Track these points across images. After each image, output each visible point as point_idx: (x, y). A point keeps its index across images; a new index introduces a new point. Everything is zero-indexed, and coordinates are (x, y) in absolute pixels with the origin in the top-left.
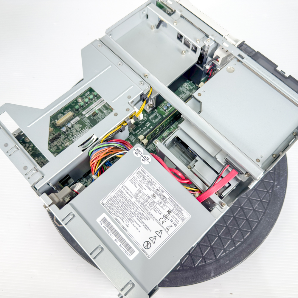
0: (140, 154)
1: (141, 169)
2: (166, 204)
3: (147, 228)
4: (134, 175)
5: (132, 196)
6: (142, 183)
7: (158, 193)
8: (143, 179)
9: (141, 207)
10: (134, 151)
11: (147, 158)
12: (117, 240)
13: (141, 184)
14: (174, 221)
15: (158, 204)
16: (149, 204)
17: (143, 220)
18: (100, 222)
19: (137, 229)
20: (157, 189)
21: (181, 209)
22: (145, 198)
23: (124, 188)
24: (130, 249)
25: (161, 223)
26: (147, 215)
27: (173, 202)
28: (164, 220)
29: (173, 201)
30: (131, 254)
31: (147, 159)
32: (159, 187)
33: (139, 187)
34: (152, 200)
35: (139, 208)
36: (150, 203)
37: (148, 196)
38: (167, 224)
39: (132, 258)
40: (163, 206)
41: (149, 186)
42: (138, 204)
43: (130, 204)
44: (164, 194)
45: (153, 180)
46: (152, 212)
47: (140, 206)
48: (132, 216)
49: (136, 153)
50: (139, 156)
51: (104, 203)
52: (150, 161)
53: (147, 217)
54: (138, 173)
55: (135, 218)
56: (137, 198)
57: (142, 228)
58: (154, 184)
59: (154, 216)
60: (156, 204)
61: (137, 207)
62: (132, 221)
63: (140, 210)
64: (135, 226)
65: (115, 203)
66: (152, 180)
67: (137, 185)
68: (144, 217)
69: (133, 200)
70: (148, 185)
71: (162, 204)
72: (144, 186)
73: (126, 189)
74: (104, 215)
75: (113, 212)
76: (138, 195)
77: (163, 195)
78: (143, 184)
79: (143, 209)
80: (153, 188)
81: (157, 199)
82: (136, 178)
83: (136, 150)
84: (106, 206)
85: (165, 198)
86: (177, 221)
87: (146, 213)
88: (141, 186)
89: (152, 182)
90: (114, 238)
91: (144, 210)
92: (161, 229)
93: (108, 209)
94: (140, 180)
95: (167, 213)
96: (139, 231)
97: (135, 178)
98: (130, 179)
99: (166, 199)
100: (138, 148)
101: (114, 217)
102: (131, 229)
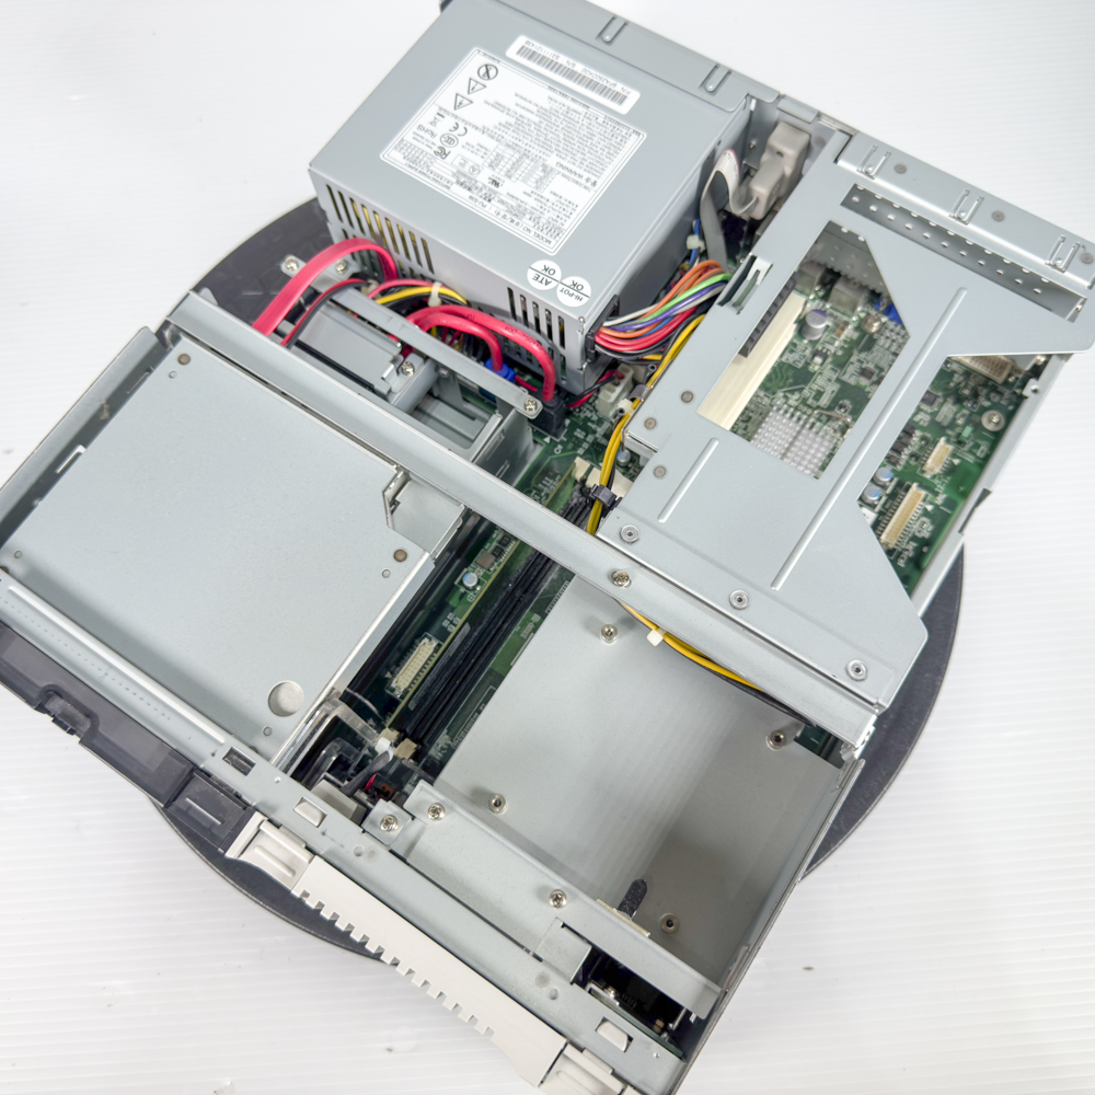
0: (566, 288)
1: (551, 245)
2: (455, 171)
3: (498, 106)
4: (570, 225)
5: (560, 169)
6: (538, 208)
7: (484, 192)
8: (539, 218)
9: (527, 147)
10: (587, 290)
11: (540, 279)
12: (570, 67)
13: (540, 204)
14: (427, 136)
15: (478, 166)
16: (506, 160)
17: (512, 121)
18: (629, 93)
19: (521, 97)
20: (489, 201)
21: (410, 167)
22: (519, 172)
23: (589, 184)
24: (532, 55)
25: (461, 125)
26: (503, 134)
27: (438, 178)
28: (456, 133)
29: (437, 181)
30: (523, 47)
31: (542, 276)
32: (487, 209)
33: (546, 194)
34: (497, 170)
35: (532, 144)
36: (502, 163)
37: (513, 179)
38: (445, 126)
39: (521, 41)
40: (462, 165)
41: (514, 204)
42: (537, 153)
43: (560, 149)
44: (465, 194)
45: (508, 221)
46: (491, 144)
47: (530, 149)
48: (546, 122)
49: (580, 287)
50: (568, 281)
51: (634, 135)
52: (531, 274)
53: (503, 128)
54: (557, 232)
55: (537, 120)
56: (544, 165)
57: (510, 102)
58: (502, 213)
59: (485, 136)
60: (486, 164)
61: (536, 147)
62: (542, 112)
63: (526, 141)
64: (530, 102)
65: (602, 143)
66: (512, 221)
67: (553, 198)
68: (512, 129)
69: (552, 161)
70: (520, 206)
71: (466, 169)
72: (531, 202)
73: (583, 181)
74: (624, 109)
75: (601, 120)
76: (542, 174)
77: (469, 189)
78: (535, 206)
79: (520, 144)
80: (502, 202)
81: (483, 178)
82: (561, 216)
83: (581, 296)
84: (625, 131)
85: (462, 184)
86: (419, 138)
87: (510, 138)
88: (540, 198)
89: (509, 216)
90: (579, 68)
91: (517, 142)
92: (457, 112)
93: (619, 123)
94: (547, 215)
95: (447, 150)
96: (516, 95)
97: (564, 218)
98: (578, 209)
99: (458, 182)
100: (577, 304)
101: (593, 110)
102: (540, 94)
